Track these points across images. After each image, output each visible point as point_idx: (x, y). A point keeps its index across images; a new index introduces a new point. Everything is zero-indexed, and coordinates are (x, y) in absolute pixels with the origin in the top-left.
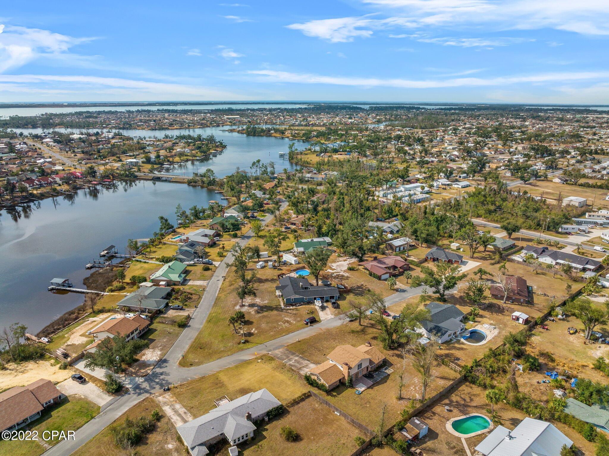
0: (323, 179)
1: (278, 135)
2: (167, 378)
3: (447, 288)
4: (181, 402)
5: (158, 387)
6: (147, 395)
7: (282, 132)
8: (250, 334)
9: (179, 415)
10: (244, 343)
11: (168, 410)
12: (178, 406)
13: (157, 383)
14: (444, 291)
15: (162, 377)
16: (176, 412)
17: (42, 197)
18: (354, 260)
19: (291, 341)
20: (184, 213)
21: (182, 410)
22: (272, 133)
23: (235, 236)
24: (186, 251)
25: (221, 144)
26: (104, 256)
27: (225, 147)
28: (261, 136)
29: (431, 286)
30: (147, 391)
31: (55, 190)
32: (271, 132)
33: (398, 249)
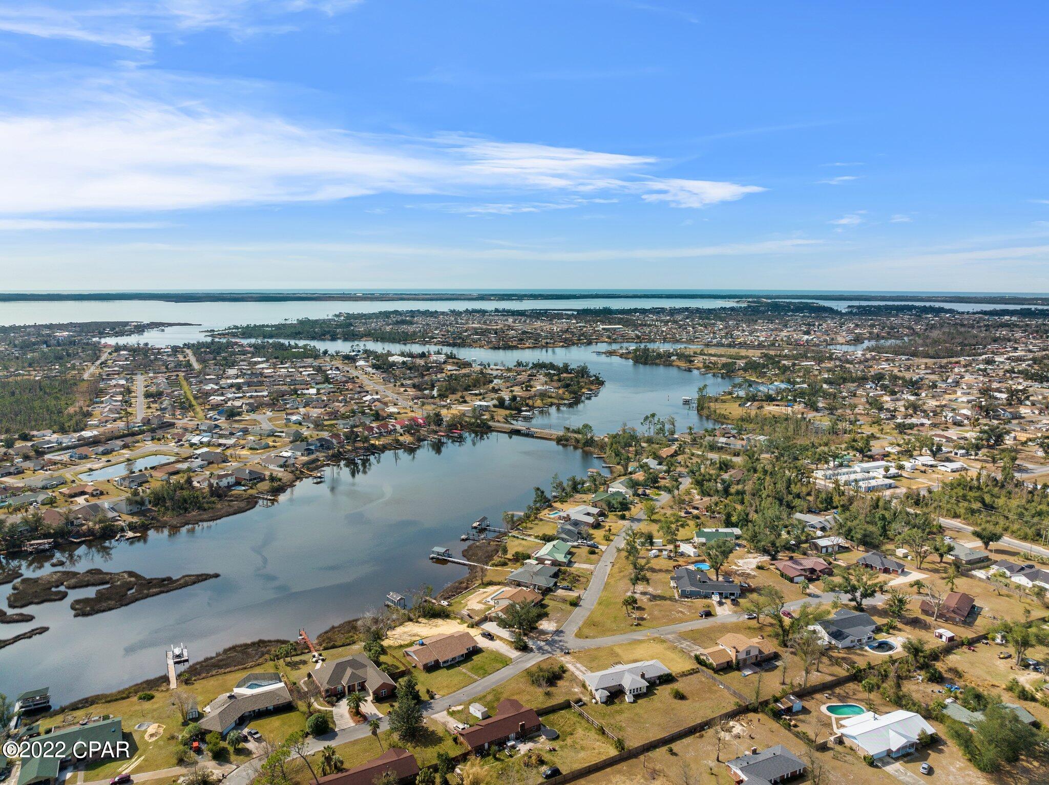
0: (743, 446)
1: (683, 364)
2: (566, 645)
3: (865, 595)
4: (580, 663)
5: (558, 650)
6: (551, 655)
7: (689, 359)
8: (643, 619)
9: (581, 671)
10: (636, 625)
11: (570, 667)
12: (579, 665)
13: (558, 648)
14: (861, 599)
15: (561, 644)
16: (578, 669)
17: (384, 448)
18: (766, 558)
19: (683, 630)
20: (560, 484)
21: (583, 669)
22: (674, 361)
23: (623, 517)
24: (569, 530)
25: (597, 378)
26: (475, 528)
27: (602, 383)
28: (657, 364)
29: (846, 592)
30: (549, 653)
31: (397, 441)
32: (672, 358)
33: (824, 550)
